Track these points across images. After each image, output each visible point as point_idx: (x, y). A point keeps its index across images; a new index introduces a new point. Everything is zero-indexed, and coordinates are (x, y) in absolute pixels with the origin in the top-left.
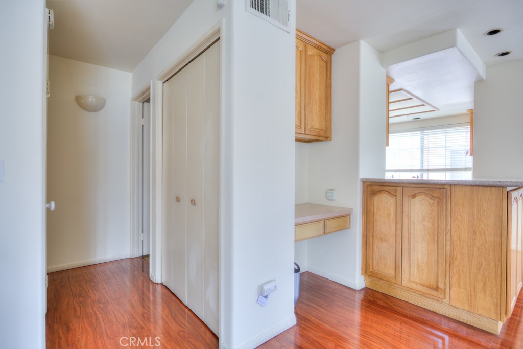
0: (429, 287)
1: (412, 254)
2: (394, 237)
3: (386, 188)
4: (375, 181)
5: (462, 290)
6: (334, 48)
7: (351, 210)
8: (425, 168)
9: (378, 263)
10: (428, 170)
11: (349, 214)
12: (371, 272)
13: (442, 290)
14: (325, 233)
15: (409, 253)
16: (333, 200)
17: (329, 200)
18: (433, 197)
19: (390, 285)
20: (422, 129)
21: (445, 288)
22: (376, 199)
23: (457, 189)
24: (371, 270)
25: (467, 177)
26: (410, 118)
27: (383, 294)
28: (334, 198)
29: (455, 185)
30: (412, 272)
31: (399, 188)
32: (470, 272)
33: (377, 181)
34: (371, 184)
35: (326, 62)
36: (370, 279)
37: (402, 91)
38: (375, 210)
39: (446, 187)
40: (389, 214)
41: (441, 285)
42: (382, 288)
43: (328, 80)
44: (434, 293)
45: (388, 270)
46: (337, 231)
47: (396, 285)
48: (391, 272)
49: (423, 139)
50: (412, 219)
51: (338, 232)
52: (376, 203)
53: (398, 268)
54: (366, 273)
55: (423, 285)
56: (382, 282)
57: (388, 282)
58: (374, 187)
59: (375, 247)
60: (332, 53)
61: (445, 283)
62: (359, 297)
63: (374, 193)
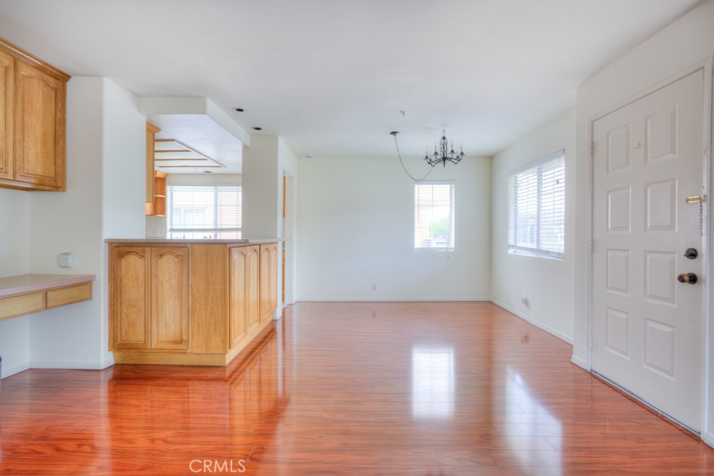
0: (176, 342)
1: (160, 314)
2: (143, 301)
3: (134, 249)
4: (121, 241)
5: (201, 337)
6: (70, 74)
7: (94, 277)
8: (219, 227)
9: (126, 332)
10: (221, 230)
11: (91, 281)
12: (120, 344)
13: (185, 341)
14: (46, 307)
15: (158, 314)
16: (67, 267)
17: (62, 267)
18: (177, 256)
19: (141, 352)
20: (214, 184)
21: (188, 340)
22: (124, 261)
23: (196, 246)
24: (119, 342)
25: (237, 236)
26: (201, 170)
27: (134, 365)
28: (69, 265)
29: (194, 243)
30: (160, 332)
31: (147, 248)
32: (206, 319)
33: (125, 241)
34: (118, 245)
35: (56, 90)
36: (120, 354)
37: (174, 142)
38: (123, 274)
39: (188, 245)
40: (137, 277)
41: (185, 338)
42: (133, 359)
43: (59, 114)
44: (179, 346)
45: (137, 337)
46: (69, 303)
47: (146, 351)
48: (141, 338)
49: (216, 196)
50: (160, 279)
51: (71, 305)
52: (123, 267)
53: (147, 332)
54: (114, 347)
55: (169, 342)
56: (133, 351)
57: (138, 350)
58: (121, 249)
59: (123, 315)
60: (67, 80)
61: (188, 335)
62: (105, 378)
63: (121, 256)
